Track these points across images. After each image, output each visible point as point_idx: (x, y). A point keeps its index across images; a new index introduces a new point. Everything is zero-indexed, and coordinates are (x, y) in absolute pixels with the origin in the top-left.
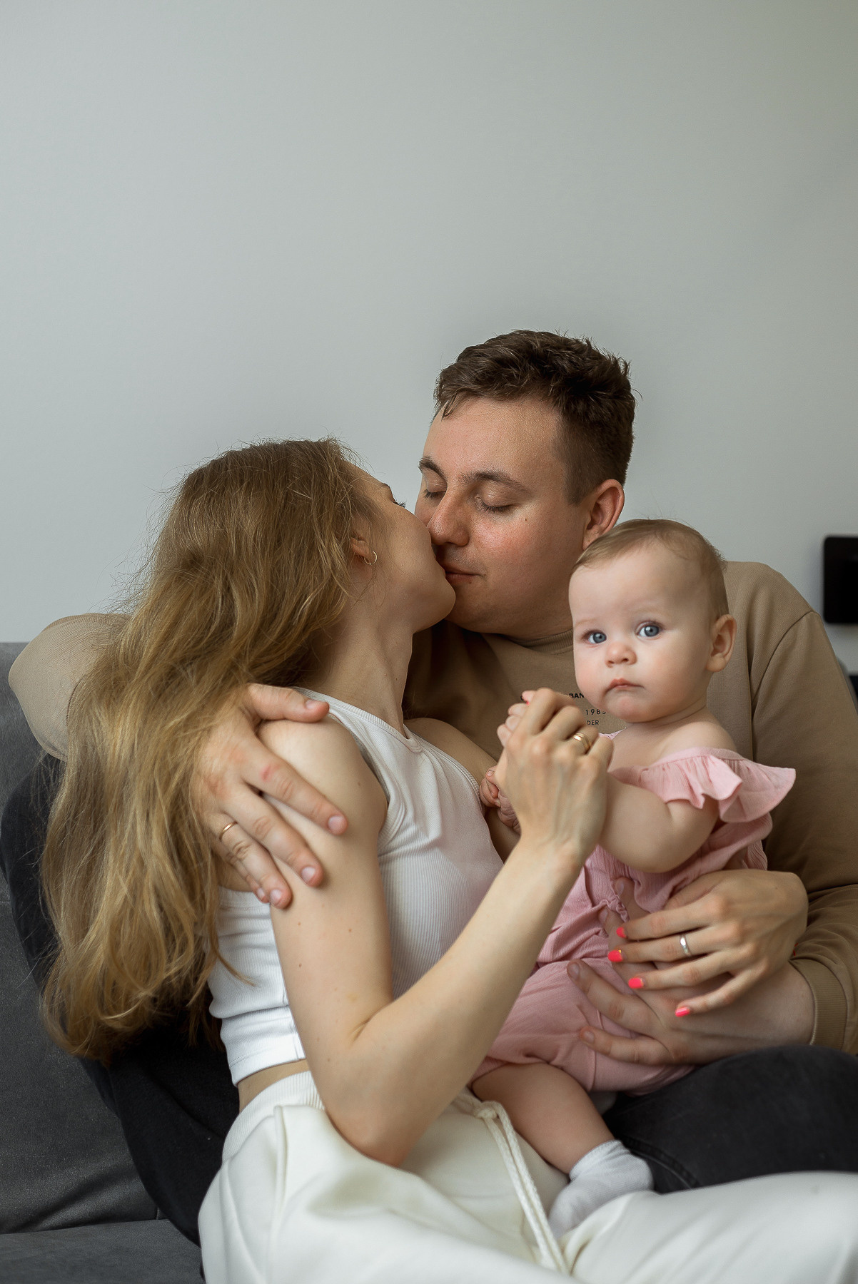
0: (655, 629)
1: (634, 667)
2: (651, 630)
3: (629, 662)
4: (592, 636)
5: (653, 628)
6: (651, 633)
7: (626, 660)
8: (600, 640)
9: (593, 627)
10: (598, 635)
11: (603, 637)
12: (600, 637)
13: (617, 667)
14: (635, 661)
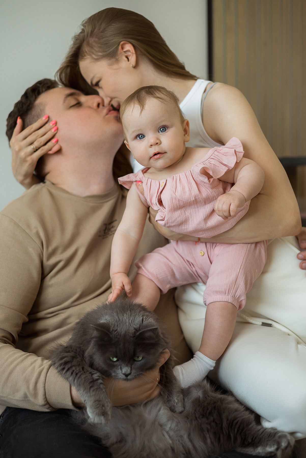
0: (164, 128)
1: (161, 145)
2: (163, 130)
3: (158, 144)
4: (138, 137)
5: (163, 128)
6: (163, 131)
7: (157, 143)
8: (142, 138)
9: (137, 133)
10: (140, 136)
11: (143, 136)
12: (142, 137)
13: (153, 147)
14: (161, 143)
